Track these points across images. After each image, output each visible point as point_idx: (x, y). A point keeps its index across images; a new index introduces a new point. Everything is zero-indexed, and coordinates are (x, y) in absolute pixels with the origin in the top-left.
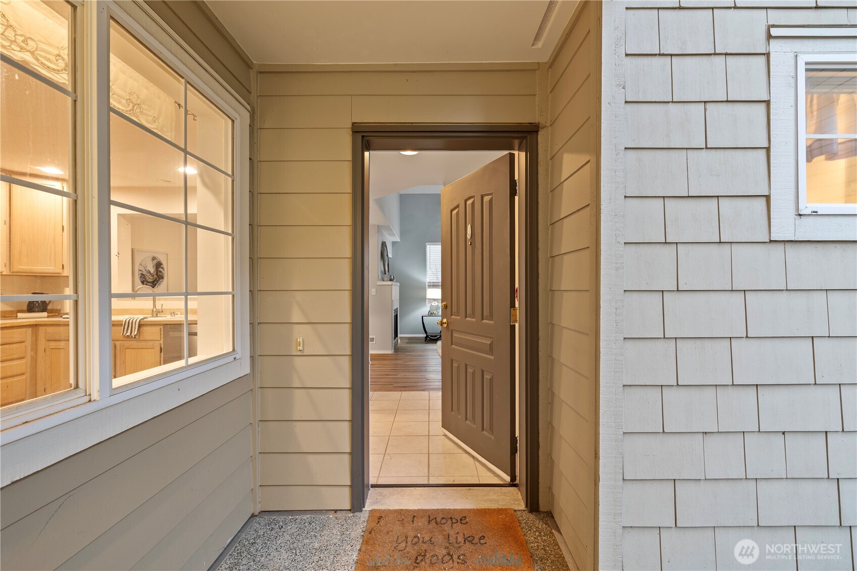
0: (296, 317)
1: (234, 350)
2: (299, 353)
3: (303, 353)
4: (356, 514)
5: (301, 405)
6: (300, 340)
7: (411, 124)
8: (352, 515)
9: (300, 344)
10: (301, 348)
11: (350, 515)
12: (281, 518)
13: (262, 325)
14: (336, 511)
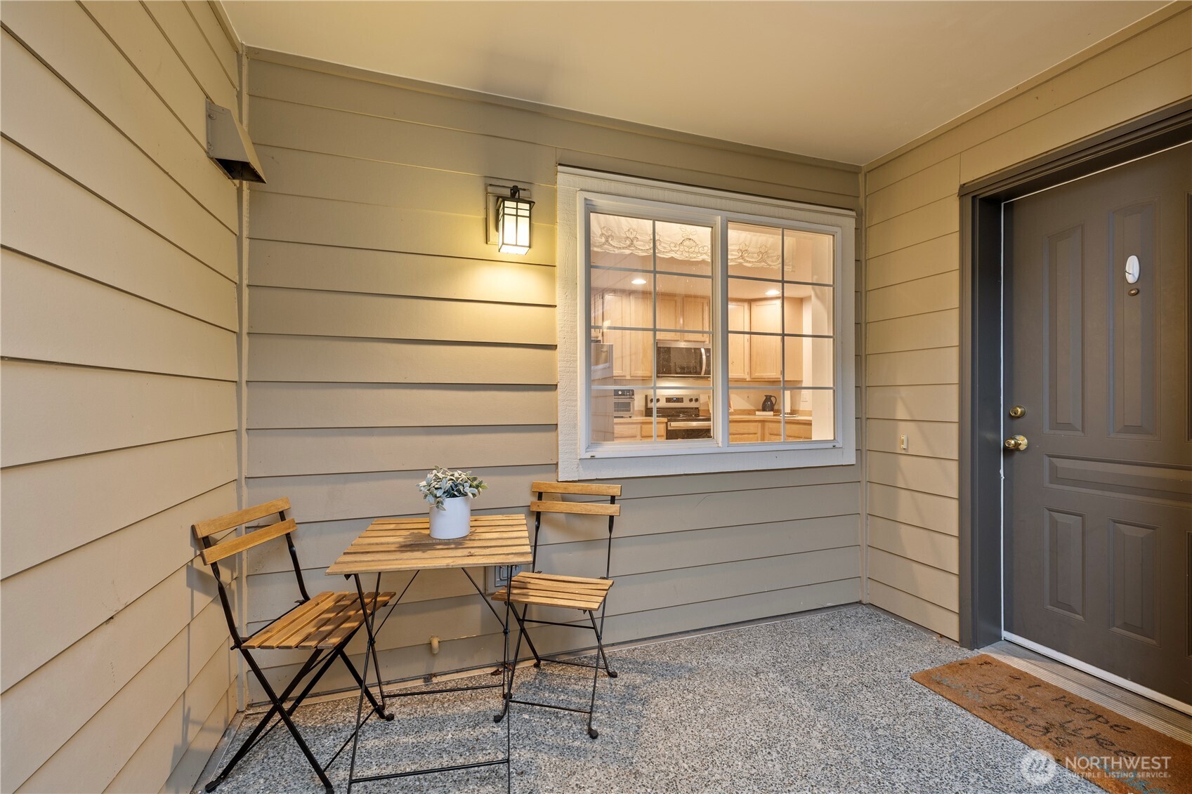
0: (901, 413)
1: (835, 439)
2: (903, 452)
3: (907, 452)
4: (964, 649)
5: (906, 508)
6: (904, 438)
7: (1045, 155)
8: (958, 647)
9: (903, 442)
10: (904, 446)
11: (955, 647)
12: (883, 616)
13: (871, 420)
14: (942, 636)
